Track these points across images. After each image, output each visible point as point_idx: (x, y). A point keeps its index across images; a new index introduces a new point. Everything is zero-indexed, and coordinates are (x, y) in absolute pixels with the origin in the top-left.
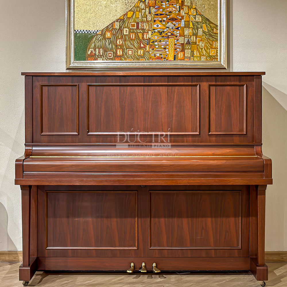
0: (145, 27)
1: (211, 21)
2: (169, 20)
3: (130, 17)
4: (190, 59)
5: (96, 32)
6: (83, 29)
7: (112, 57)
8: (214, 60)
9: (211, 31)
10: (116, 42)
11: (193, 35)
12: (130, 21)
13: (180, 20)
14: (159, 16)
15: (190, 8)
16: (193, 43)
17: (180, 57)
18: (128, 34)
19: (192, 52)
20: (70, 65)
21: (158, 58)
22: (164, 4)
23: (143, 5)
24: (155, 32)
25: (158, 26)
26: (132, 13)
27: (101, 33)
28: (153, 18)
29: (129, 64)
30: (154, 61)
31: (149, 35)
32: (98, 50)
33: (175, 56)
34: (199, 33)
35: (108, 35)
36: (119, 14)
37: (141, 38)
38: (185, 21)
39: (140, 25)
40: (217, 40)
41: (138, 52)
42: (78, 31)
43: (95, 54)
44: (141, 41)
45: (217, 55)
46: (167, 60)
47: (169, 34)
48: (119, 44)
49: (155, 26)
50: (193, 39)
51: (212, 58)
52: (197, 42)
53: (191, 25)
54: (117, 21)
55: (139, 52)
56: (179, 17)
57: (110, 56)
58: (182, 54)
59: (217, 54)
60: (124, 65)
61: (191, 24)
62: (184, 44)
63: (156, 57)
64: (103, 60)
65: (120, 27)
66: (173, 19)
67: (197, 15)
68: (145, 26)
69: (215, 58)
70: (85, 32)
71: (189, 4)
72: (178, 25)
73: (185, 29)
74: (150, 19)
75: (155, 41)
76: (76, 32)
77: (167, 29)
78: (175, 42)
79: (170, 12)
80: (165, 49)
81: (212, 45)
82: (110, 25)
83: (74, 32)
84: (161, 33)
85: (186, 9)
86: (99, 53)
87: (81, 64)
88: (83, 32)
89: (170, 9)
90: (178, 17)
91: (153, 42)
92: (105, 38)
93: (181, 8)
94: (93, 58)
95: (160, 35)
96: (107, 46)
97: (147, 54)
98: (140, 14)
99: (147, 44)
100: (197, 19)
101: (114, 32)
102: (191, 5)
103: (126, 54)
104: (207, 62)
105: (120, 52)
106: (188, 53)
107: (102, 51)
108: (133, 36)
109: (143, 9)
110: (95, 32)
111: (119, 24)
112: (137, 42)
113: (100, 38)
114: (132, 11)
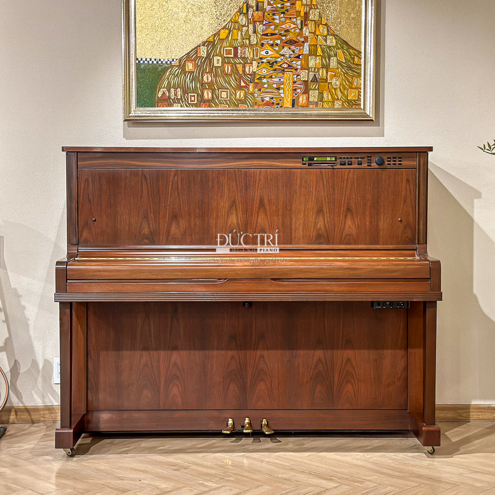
0: (247, 55)
1: (351, 44)
2: (286, 43)
3: (224, 38)
4: (317, 106)
5: (171, 62)
6: (150, 57)
7: (196, 102)
8: (354, 107)
9: (350, 61)
10: (203, 78)
11: (322, 68)
12: (225, 44)
13: (302, 43)
14: (269, 37)
15: (317, 24)
16: (321, 81)
17: (301, 102)
18: (220, 65)
19: (321, 94)
20: (131, 115)
21: (268, 104)
22: (277, 17)
23: (244, 19)
24: (263, 62)
25: (267, 53)
26: (227, 31)
27: (178, 64)
28: (260, 40)
29: (222, 113)
30: (261, 108)
31: (254, 67)
32: (173, 91)
33: (293, 100)
34: (332, 64)
35: (190, 66)
36: (207, 35)
37: (241, 73)
38: (310, 45)
39: (239, 52)
40: (359, 75)
41: (236, 95)
42: (142, 59)
43: (169, 97)
44: (240, 77)
45: (359, 99)
46: (282, 107)
47: (286, 66)
48: (206, 81)
49: (263, 53)
50: (322, 73)
51: (351, 104)
52: (329, 79)
53: (319, 52)
54: (203, 45)
55: (238, 94)
56: (301, 38)
57: (193, 101)
58: (305, 97)
59: (358, 97)
60: (215, 115)
61: (319, 50)
62: (308, 81)
63: (265, 102)
64: (181, 106)
65: (208, 55)
66: (291, 42)
67: (328, 34)
68: (246, 52)
70: (153, 62)
71: (317, 18)
72: (299, 52)
73: (309, 57)
74: (255, 42)
75: (262, 76)
76: (139, 62)
77: (282, 57)
78: (293, 78)
79: (287, 31)
80: (278, 89)
81: (352, 84)
82: (192, 51)
83: (135, 61)
84: (273, 63)
85: (311, 25)
86: (176, 95)
87: (148, 112)
88: (151, 62)
89: (287, 25)
90: (299, 38)
91: (260, 79)
92: (184, 71)
93: (304, 24)
94: (166, 104)
95: (270, 67)
96: (187, 85)
97: (251, 98)
98: (239, 34)
99: (251, 82)
100: (328, 42)
101: (198, 62)
102: (320, 19)
103: (218, 98)
104: (343, 110)
105: (208, 95)
106: (314, 95)
107: (180, 93)
108: (228, 69)
109: (244, 26)
110: (169, 62)
111: (206, 49)
112: (235, 78)
113: (177, 71)
114: (227, 29)
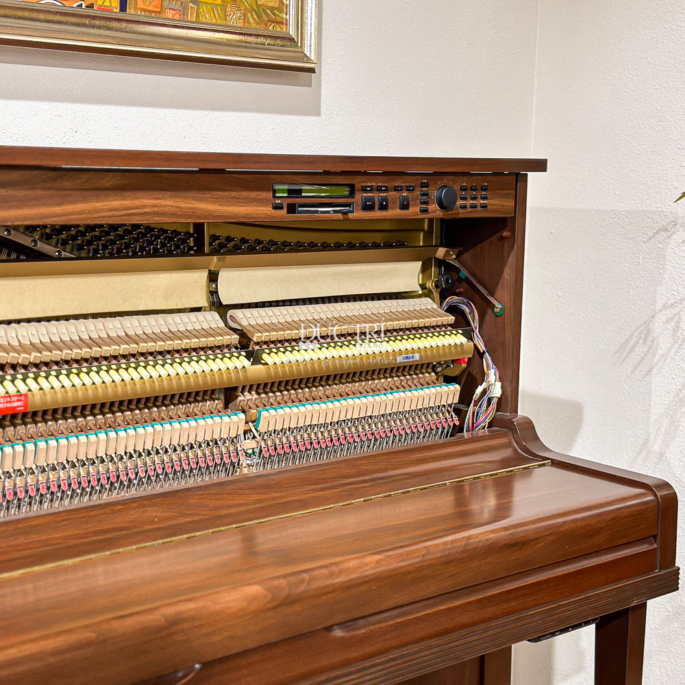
4: (184, 13)
8: (271, 28)
45: (283, 7)
46: (92, 5)
51: (264, 17)
69: (278, 19)
